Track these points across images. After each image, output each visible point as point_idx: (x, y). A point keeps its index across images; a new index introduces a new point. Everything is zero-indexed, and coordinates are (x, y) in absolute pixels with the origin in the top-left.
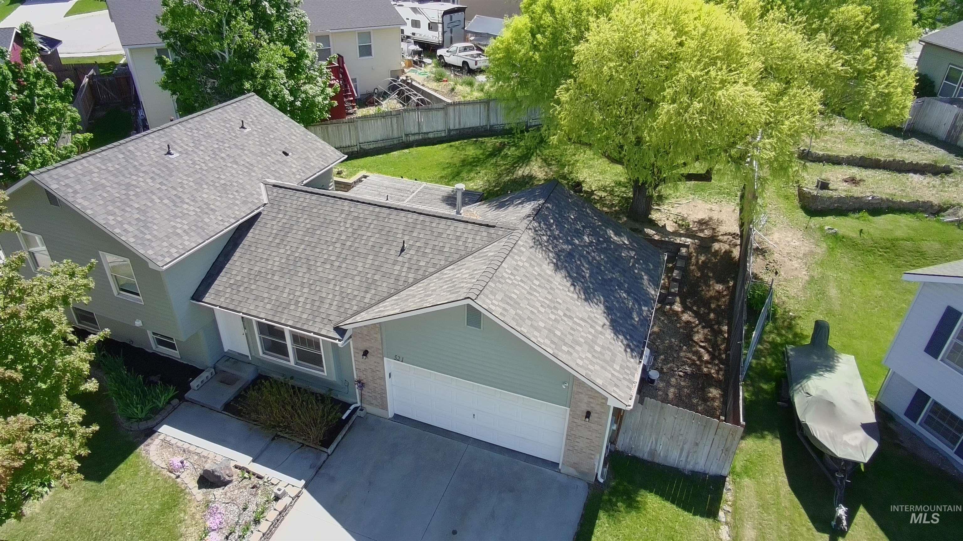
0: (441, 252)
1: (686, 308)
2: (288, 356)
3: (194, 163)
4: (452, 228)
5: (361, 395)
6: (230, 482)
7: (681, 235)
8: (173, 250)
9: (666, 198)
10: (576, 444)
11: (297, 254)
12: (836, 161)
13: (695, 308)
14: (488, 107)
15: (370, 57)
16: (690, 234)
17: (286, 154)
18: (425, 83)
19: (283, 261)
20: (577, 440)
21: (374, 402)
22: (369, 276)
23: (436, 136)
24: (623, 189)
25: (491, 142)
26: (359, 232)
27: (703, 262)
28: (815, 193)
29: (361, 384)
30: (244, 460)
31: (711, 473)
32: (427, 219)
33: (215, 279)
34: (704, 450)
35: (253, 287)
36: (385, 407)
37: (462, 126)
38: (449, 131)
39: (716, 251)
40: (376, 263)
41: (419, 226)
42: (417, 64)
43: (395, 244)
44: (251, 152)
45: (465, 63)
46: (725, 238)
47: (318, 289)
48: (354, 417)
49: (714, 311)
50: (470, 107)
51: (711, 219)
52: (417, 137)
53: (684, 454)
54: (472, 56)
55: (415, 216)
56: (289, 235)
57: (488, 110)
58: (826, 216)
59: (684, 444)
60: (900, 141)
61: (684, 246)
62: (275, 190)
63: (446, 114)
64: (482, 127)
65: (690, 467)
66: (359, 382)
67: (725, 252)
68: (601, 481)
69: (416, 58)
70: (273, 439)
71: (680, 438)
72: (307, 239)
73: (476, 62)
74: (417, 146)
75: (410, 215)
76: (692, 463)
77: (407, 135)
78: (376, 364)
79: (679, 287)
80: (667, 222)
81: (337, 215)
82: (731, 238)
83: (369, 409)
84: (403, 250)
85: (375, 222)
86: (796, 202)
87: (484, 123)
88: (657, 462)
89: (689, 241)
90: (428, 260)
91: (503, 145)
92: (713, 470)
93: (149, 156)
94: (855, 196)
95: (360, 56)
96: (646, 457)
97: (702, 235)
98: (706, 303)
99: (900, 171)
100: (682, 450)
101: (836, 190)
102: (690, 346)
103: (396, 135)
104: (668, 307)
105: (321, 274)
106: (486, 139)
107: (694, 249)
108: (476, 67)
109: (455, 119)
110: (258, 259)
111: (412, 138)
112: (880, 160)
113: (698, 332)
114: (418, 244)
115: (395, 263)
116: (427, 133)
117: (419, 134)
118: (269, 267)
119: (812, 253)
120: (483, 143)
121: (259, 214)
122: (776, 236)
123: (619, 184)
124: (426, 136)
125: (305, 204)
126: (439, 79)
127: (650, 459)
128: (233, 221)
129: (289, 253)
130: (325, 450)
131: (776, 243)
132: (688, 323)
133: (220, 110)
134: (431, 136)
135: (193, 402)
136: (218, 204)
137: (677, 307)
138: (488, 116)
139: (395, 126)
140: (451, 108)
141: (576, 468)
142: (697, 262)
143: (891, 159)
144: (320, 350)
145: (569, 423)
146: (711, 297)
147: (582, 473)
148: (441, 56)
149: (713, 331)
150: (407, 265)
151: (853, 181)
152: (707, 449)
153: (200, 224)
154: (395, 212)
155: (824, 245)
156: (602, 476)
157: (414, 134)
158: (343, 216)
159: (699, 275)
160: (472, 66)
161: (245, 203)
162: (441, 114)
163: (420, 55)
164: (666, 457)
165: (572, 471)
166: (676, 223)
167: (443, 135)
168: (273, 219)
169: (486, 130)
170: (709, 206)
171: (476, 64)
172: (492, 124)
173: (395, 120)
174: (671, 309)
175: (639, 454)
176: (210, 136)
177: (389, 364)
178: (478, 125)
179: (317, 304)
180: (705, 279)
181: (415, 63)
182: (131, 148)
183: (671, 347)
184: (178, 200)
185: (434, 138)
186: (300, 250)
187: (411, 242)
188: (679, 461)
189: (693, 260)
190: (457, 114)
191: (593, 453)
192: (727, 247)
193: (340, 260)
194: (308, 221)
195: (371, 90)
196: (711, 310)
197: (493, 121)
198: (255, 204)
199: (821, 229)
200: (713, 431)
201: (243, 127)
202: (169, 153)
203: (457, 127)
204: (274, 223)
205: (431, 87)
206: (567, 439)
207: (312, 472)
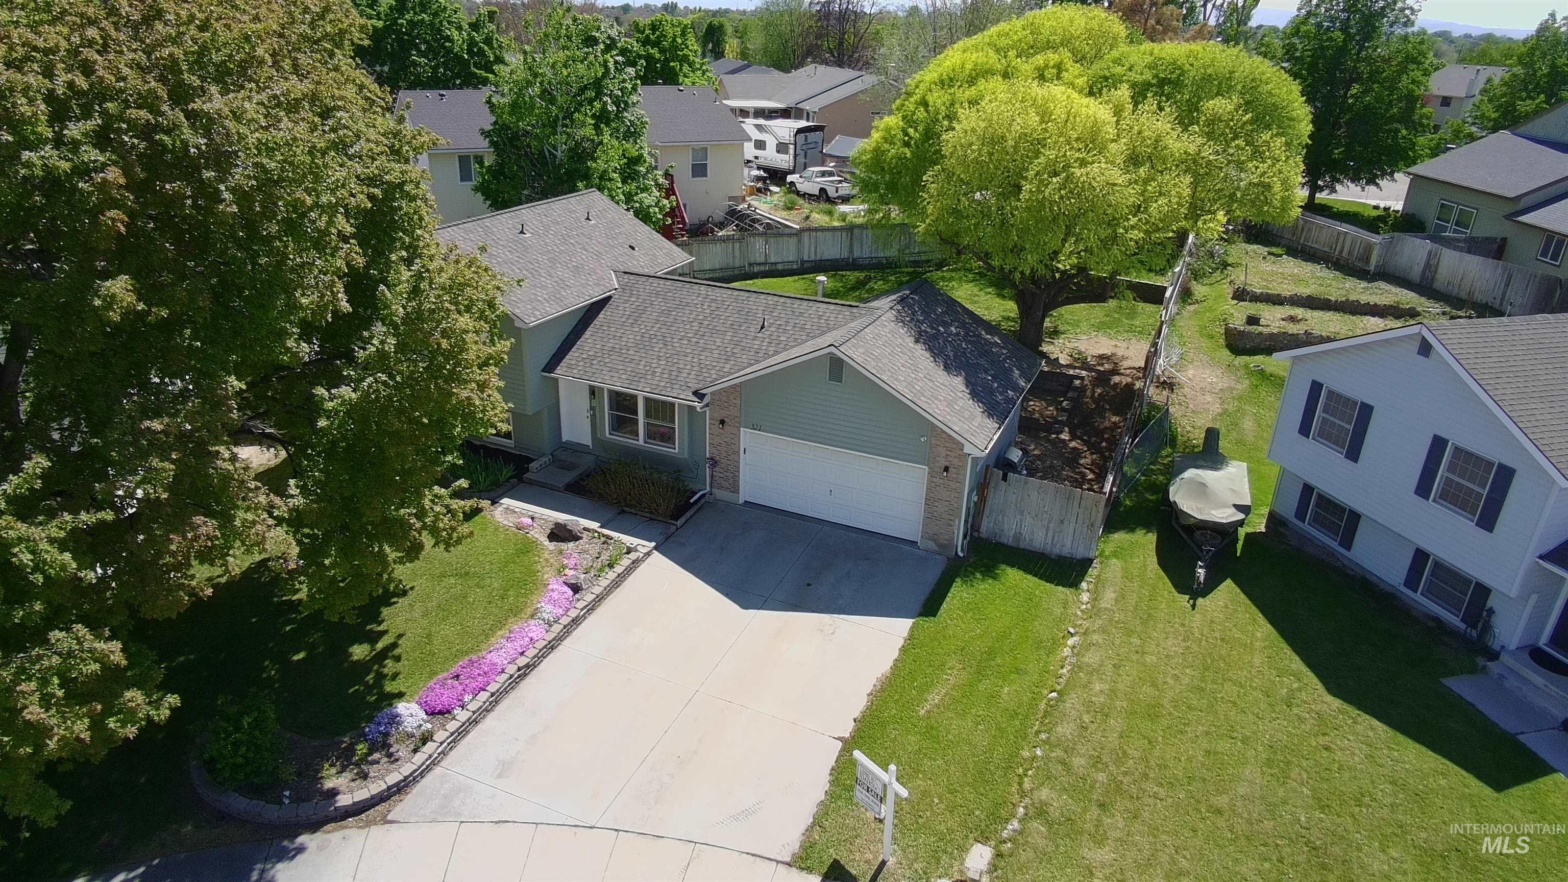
0: (802, 328)
1: (1074, 437)
2: (637, 436)
3: (546, 244)
4: (814, 309)
5: (712, 476)
6: (581, 538)
7: (1075, 368)
8: (537, 313)
9: (1063, 333)
10: (935, 509)
11: (652, 333)
12: (1276, 300)
13: (1085, 438)
14: (852, 235)
15: (705, 178)
16: (1089, 368)
17: (633, 248)
18: (772, 212)
19: (638, 338)
20: (936, 504)
21: (725, 484)
22: (728, 350)
23: (786, 267)
24: (1012, 324)
25: (853, 276)
26: (717, 313)
27: (1099, 395)
28: (1242, 328)
29: (714, 462)
30: (594, 525)
31: (1078, 557)
32: (788, 301)
33: (567, 354)
34: (1070, 528)
35: (607, 360)
36: (736, 490)
37: (818, 258)
38: (803, 262)
39: (1116, 384)
40: (736, 339)
41: (779, 307)
42: (761, 192)
43: (755, 322)
44: (599, 242)
45: (823, 190)
46: (1128, 371)
47: (675, 361)
48: (703, 501)
49: (1106, 440)
50: (829, 235)
51: (1113, 355)
52: (762, 268)
53: (1050, 534)
54: (832, 182)
55: (776, 298)
56: (644, 316)
57: (851, 239)
58: (1254, 355)
59: (1049, 523)
60: (1364, 284)
61: (1077, 377)
62: (626, 276)
63: (799, 241)
64: (843, 260)
65: (1056, 551)
66: (712, 459)
67: (1127, 384)
68: (961, 554)
69: (760, 185)
70: (619, 514)
71: (1045, 516)
72: (662, 319)
73: (837, 188)
74: (763, 277)
75: (770, 298)
76: (1058, 546)
77: (750, 265)
78: (732, 436)
79: (1069, 417)
80: (1060, 355)
81: (694, 298)
82: (1135, 372)
83: (720, 494)
84: (763, 327)
85: (734, 304)
86: (1222, 341)
87: (845, 254)
88: (1022, 547)
89: (1084, 373)
90: (788, 335)
91: (869, 279)
92: (1080, 553)
93: (505, 232)
94: (1290, 332)
95: (693, 176)
96: (1010, 542)
97: (1101, 369)
98: (1100, 433)
99: (1353, 313)
100: (1047, 531)
101: (1268, 326)
102: (1073, 469)
103: (737, 264)
104: (1054, 436)
105: (678, 349)
106: (848, 273)
107: (1090, 381)
108: (837, 195)
109: (810, 247)
110: (611, 337)
111: (756, 269)
112: (1330, 300)
113: (1085, 457)
114: (778, 322)
115: (755, 338)
116: (776, 264)
117: (765, 264)
118: (623, 343)
119: (1231, 389)
120: (842, 275)
121: (610, 297)
122: (1191, 372)
123: (1008, 319)
124: (774, 267)
125: (659, 289)
126: (789, 208)
127: (1014, 545)
128: (588, 298)
129: (643, 331)
130: (674, 522)
131: (1190, 379)
132: (1074, 448)
133: (564, 201)
134: (780, 267)
135: (531, 483)
136: (572, 281)
137: (1065, 436)
138: (851, 245)
139: (737, 253)
140: (806, 234)
141: (935, 541)
142: (1093, 394)
143: (1344, 299)
144: (674, 422)
145: (928, 484)
146: (1106, 428)
147: (941, 546)
148: (792, 183)
149: (1103, 457)
150: (767, 340)
151: (1292, 319)
152: (1072, 525)
153: (558, 296)
154: (755, 295)
155: (1247, 382)
156: (962, 550)
157: (759, 264)
158: (700, 299)
159: (1094, 406)
160: (832, 193)
161: (597, 285)
162: (794, 240)
163: (765, 182)
164: (1031, 540)
165: (932, 545)
166: (1071, 356)
167: (795, 267)
168: (626, 302)
169: (848, 264)
170: (1113, 343)
171: (837, 192)
172: (855, 256)
173: (737, 245)
174: (1057, 438)
175: (1004, 540)
176: (558, 223)
177: (746, 436)
178: (838, 257)
179: (675, 373)
180: (1101, 413)
181: (759, 190)
182: (488, 224)
183: (1052, 467)
184: (535, 273)
185: (784, 270)
186: (655, 329)
187: (771, 321)
188: (1044, 546)
189: (1088, 393)
190: (813, 241)
191: (952, 518)
192: (1129, 380)
193: (698, 336)
194: (662, 304)
195: (704, 218)
196: (1103, 440)
197: (857, 253)
198: (606, 287)
199: (1246, 366)
200: (1076, 504)
201: (588, 219)
202: (522, 232)
203: (812, 258)
204: (627, 305)
205: (780, 217)
206: (926, 504)
207: (662, 538)
